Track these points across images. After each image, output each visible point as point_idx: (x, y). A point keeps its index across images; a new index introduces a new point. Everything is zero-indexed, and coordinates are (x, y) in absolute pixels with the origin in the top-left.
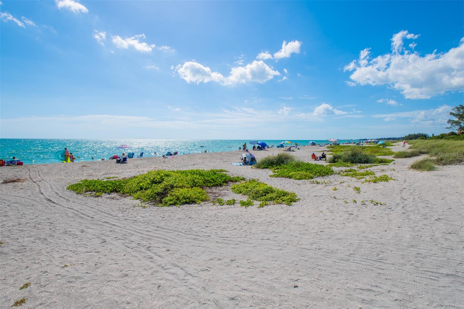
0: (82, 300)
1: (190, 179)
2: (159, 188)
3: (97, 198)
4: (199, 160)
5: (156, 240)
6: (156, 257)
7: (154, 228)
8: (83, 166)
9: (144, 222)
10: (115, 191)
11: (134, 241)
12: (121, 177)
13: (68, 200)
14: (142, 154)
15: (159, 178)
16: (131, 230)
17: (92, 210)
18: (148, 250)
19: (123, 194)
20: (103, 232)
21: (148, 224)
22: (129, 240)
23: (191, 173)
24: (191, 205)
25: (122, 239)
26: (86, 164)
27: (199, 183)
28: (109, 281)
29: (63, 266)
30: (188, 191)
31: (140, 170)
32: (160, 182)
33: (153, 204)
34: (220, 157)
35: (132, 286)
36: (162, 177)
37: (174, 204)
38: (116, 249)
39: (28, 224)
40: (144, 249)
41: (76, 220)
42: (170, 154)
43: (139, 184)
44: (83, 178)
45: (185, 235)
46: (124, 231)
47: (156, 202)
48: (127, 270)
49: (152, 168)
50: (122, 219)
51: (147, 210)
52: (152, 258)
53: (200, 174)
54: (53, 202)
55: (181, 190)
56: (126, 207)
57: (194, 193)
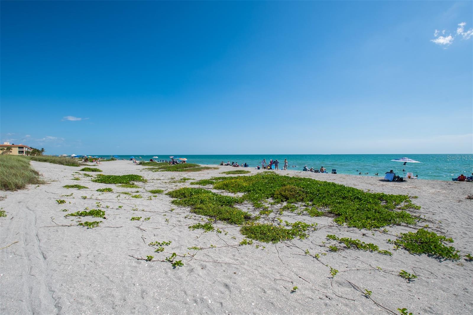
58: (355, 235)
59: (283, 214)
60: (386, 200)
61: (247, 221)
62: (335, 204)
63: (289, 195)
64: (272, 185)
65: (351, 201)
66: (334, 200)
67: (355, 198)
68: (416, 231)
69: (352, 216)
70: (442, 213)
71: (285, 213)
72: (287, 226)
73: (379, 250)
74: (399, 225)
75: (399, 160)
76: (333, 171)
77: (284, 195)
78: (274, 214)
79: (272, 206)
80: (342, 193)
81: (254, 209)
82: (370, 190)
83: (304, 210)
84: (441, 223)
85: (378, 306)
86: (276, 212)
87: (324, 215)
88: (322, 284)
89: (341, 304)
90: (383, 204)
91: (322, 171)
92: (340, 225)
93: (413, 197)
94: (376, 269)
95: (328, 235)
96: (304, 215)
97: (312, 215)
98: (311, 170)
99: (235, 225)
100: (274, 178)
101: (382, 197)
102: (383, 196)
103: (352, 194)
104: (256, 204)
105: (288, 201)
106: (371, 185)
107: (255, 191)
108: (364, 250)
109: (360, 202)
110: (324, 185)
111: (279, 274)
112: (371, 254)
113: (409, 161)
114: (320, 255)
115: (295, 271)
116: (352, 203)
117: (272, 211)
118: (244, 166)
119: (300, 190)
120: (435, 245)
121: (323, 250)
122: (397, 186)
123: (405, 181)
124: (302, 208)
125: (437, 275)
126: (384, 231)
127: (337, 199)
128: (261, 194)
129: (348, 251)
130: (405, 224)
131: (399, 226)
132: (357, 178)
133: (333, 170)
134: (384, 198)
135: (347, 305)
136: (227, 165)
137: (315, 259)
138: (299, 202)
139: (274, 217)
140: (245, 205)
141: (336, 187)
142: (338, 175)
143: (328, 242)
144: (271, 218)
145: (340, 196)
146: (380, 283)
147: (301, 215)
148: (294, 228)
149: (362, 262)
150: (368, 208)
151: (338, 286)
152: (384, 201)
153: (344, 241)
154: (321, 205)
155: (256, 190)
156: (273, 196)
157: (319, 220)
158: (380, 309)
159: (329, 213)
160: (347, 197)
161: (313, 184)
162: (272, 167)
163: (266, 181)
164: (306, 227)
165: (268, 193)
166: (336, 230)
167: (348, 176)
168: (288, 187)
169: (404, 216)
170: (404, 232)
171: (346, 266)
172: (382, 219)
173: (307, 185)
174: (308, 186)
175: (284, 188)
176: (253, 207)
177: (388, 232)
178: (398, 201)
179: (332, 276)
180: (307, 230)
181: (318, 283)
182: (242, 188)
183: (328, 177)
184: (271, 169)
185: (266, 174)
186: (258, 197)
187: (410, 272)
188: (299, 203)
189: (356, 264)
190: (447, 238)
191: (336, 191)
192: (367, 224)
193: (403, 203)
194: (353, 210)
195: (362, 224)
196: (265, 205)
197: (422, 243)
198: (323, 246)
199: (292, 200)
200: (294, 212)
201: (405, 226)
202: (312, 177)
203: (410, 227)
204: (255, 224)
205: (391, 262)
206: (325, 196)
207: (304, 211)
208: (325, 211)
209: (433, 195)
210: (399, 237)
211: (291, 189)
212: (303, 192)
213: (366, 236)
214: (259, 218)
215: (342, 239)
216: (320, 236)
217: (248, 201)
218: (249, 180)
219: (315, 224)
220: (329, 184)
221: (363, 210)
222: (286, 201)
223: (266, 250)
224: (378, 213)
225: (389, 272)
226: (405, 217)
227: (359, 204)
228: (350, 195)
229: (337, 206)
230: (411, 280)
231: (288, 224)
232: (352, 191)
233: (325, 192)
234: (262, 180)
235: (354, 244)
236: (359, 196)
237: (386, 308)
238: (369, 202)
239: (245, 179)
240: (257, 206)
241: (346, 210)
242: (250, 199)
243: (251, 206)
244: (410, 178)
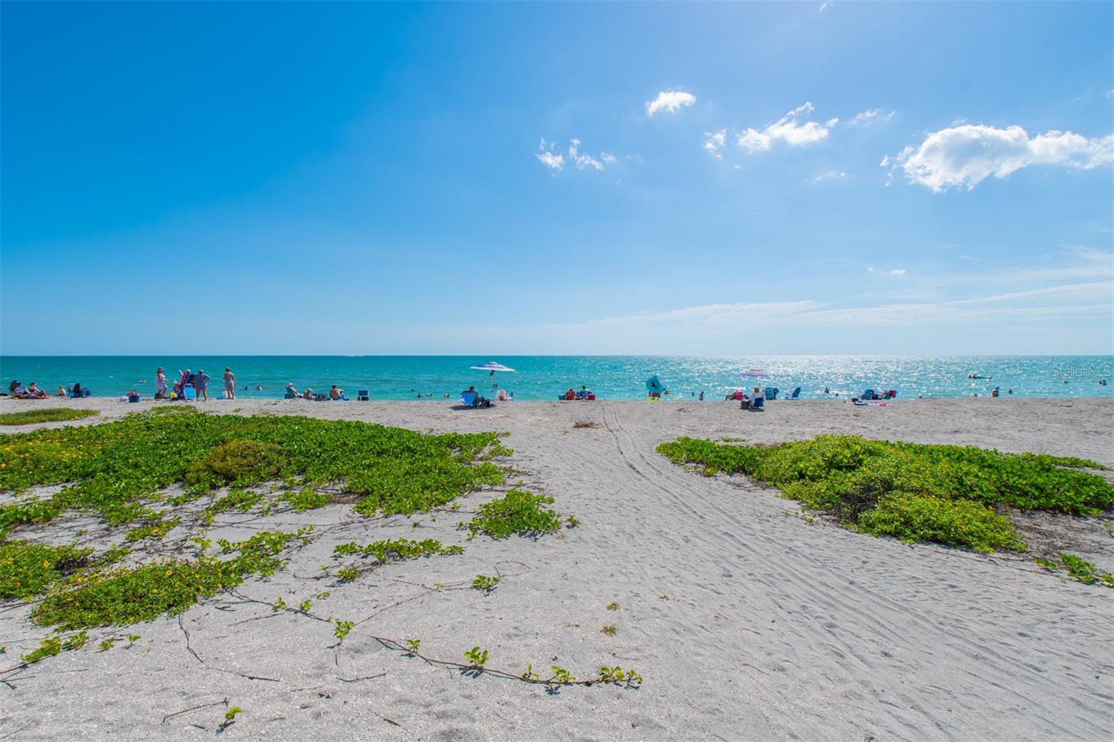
0: (698, 676)
1: (948, 475)
2: (849, 482)
3: (706, 478)
4: (974, 420)
5: (848, 614)
6: (852, 657)
7: (843, 583)
8: (680, 410)
9: (811, 557)
10: (741, 470)
11: (792, 596)
12: (752, 441)
13: (659, 473)
14: (797, 393)
15: (849, 455)
16: (783, 568)
17: (700, 502)
18: (830, 632)
19: (760, 480)
20: (726, 554)
21: (824, 566)
22: (781, 591)
23: (949, 455)
24: (952, 551)
25: (764, 582)
26: (685, 407)
27: (981, 489)
28: (746, 665)
29: (662, 596)
30: (941, 506)
31: (795, 429)
32: (851, 468)
33: (833, 521)
34: (1066, 417)
35: (798, 702)
36: (856, 455)
37: (896, 535)
38: (753, 600)
39: (607, 502)
40: (818, 626)
41: (675, 513)
42: (871, 395)
43: (795, 462)
44: (682, 434)
45: (937, 631)
46: (766, 565)
47: (841, 517)
48: (783, 659)
49: (824, 429)
50: (762, 537)
51: (817, 530)
52: (842, 656)
53: (984, 461)
54: (638, 472)
55: (918, 501)
56: (768, 513)
57: (964, 517)
58: (398, 530)
59: (212, 524)
60: (460, 446)
61: (70, 574)
62: (359, 469)
63: (237, 466)
64: (182, 445)
65: (394, 459)
66: (357, 462)
67: (403, 451)
68: (504, 496)
69: (395, 491)
70: (542, 456)
71: (220, 518)
72: (225, 554)
73: (442, 548)
74: (479, 490)
75: (483, 366)
76: (360, 395)
77: (219, 468)
78: (184, 530)
79: (179, 507)
80: (376, 443)
81: (107, 529)
82: (433, 430)
84: (539, 473)
85: (431, 664)
86: (191, 523)
87: (331, 501)
88: (314, 668)
89: (354, 697)
90: (454, 454)
91: (335, 397)
92: (369, 516)
93: (503, 435)
94: (434, 590)
95: (337, 547)
96: (277, 512)
97: (301, 508)
98: (307, 396)
99: (10, 603)
100: (188, 425)
101: (453, 442)
102: (456, 438)
103: (398, 442)
104: (113, 513)
105: (232, 484)
106: (436, 418)
107: (116, 471)
108: (414, 558)
109: (412, 457)
110: (336, 430)
111: (185, 697)
112: (427, 561)
113: (498, 367)
114: (314, 599)
115: (238, 666)
116: (398, 461)
117: (178, 522)
118: (73, 394)
119: (270, 450)
120: (529, 514)
121: (322, 586)
122: (481, 416)
123: (493, 406)
124: (274, 496)
125: (529, 566)
126: (453, 508)
127: (364, 458)
128: (137, 478)
129: (379, 570)
130: (489, 487)
131: (479, 493)
132: (412, 407)
133: (361, 393)
134: (457, 443)
135: (367, 693)
137: (299, 614)
138: (268, 481)
139: (182, 537)
140: (63, 525)
141: (363, 431)
142: (372, 403)
143: (337, 563)
144: (169, 544)
145: (371, 450)
146: (439, 615)
147: (271, 513)
148: (246, 554)
149: (408, 584)
150: (428, 468)
151: (352, 657)
152: (458, 449)
153: (374, 550)
154: (327, 478)
155: (117, 468)
156: (184, 477)
157: (319, 516)
158: (434, 668)
159: (344, 493)
160: (388, 450)
161: (309, 430)
162: (185, 393)
163: (161, 435)
164: (279, 543)
165: (165, 473)
166: (358, 530)
167: (392, 404)
168: (233, 445)
169: (487, 471)
170: (485, 502)
171: (374, 604)
172: (450, 485)
173: (290, 435)
174: (293, 436)
175: (220, 449)
176: (102, 523)
177: (459, 507)
178: (479, 445)
179: (339, 640)
180: (285, 548)
181: (302, 672)
182: (55, 469)
183: (348, 409)
184: (181, 397)
185: (163, 415)
186: (125, 489)
187: (491, 574)
188: (267, 484)
189: (395, 592)
190: (546, 497)
191: (364, 441)
192: (423, 502)
193: (488, 447)
194: (398, 477)
195: (413, 503)
196: (152, 508)
197: (511, 515)
198: (322, 577)
199: (247, 480)
200: (250, 511)
201: (488, 490)
202: (307, 412)
203: (496, 491)
204: (103, 575)
205: (461, 565)
206: (337, 456)
207: (281, 502)
208: (334, 492)
209: (531, 427)
210: (477, 514)
211: (245, 449)
212: (280, 453)
213: (420, 527)
214: (123, 554)
215: (369, 546)
216: (320, 554)
217: (82, 509)
218: (89, 438)
219: (308, 528)
220: (348, 425)
221: (417, 473)
222: (226, 485)
223: (142, 643)
224: (445, 473)
225: (457, 587)
226: (489, 473)
227: (410, 463)
228: (394, 444)
229: (363, 475)
230: (491, 588)
231: (228, 548)
232: (398, 435)
233: (337, 445)
234: (145, 435)
235: (393, 552)
236: (412, 445)
237: (445, 661)
238: (429, 453)
239: (70, 438)
240: (118, 517)
241: (382, 479)
242: (89, 500)
243: (93, 523)
244: (502, 399)
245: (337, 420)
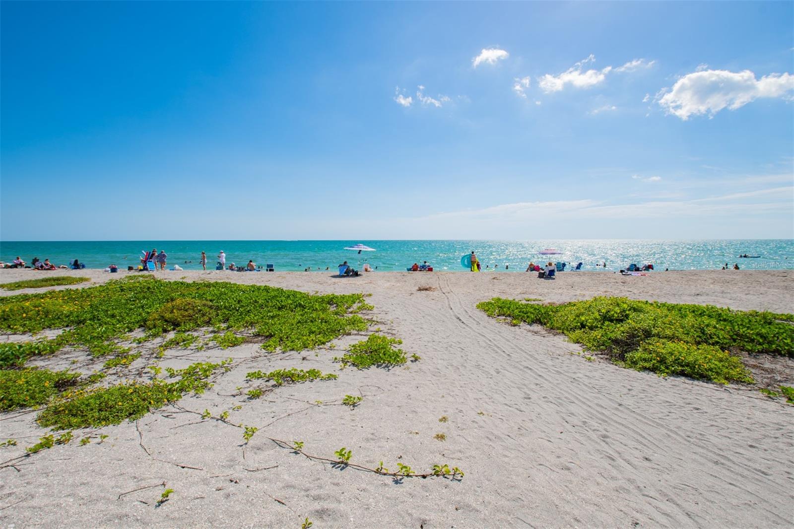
0: (505, 472)
1: (693, 326)
2: (619, 331)
3: (513, 327)
4: (712, 286)
5: (617, 428)
6: (621, 460)
7: (613, 405)
8: (494, 278)
9: (590, 386)
10: (538, 321)
11: (575, 414)
12: (546, 301)
13: (478, 323)
14: (579, 266)
15: (619, 311)
16: (569, 393)
17: (508, 345)
18: (604, 441)
19: (552, 329)
20: (526, 382)
21: (599, 392)
22: (568, 410)
23: (693, 312)
24: (696, 382)
25: (555, 404)
26: (497, 276)
27: (718, 337)
28: (541, 465)
29: (480, 412)
30: (688, 349)
31: (578, 292)
32: (620, 321)
33: (606, 359)
34: (782, 284)
35: (580, 494)
36: (624, 311)
37: (654, 370)
38: (546, 416)
39: (441, 344)
40: (595, 436)
41: (490, 352)
42: (635, 268)
43: (578, 316)
44: (495, 296)
45: (686, 443)
46: (557, 391)
47: (612, 356)
48: (569, 461)
49: (599, 292)
50: (553, 370)
51: (594, 366)
52: (613, 460)
53: (720, 316)
54: (463, 322)
55: (671, 345)
56: (558, 352)
57: (706, 357)
58: (292, 362)
59: (163, 357)
60: (336, 304)
61: (65, 390)
62: (266, 319)
63: (181, 317)
64: (144, 302)
65: (290, 312)
66: (264, 314)
67: (296, 306)
68: (366, 339)
69: (290, 334)
70: (394, 310)
71: (168, 353)
72: (171, 378)
73: (322, 375)
74: (349, 334)
75: (353, 247)
77: (169, 318)
78: (144, 360)
79: (141, 345)
80: (278, 301)
81: (92, 360)
82: (318, 292)
83: (209, 341)
84: (392, 323)
85: (311, 460)
86: (149, 356)
87: (245, 341)
88: (227, 460)
89: (254, 483)
90: (332, 309)
92: (271, 352)
93: (367, 296)
94: (315, 406)
95: (249, 374)
96: (208, 348)
97: (225, 346)
98: (231, 268)
99: (23, 410)
100: (149, 288)
101: (331, 301)
102: (333, 298)
103: (293, 301)
104: (96, 348)
105: (178, 329)
106: (320, 284)
107: (99, 320)
108: (302, 382)
109: (303, 311)
110: (250, 292)
111: (136, 480)
112: (311, 384)
113: (364, 248)
114: (231, 411)
115: (174, 458)
116: (293, 313)
117: (139, 355)
118: (73, 267)
119: (204, 305)
120: (384, 352)
121: (236, 401)
122: (351, 282)
123: (360, 275)
124: (206, 338)
125: (384, 389)
126: (331, 347)
127: (269, 311)
128: (113, 324)
129: (277, 390)
130: (356, 332)
131: (349, 336)
132: (303, 276)
134: (334, 301)
135: (264, 480)
136: (15, 266)
137: (220, 421)
138: (203, 327)
139: (142, 365)
140: (62, 357)
142: (276, 272)
143: (248, 385)
144: (133, 371)
145: (274, 305)
146: (318, 424)
147: (203, 349)
148: (185, 378)
149: (297, 401)
150: (313, 318)
151: (256, 453)
152: (335, 305)
153: (274, 376)
154: (243, 325)
155: (100, 318)
156: (145, 324)
157: (236, 352)
158: (312, 463)
159: (255, 336)
160: (286, 306)
161: (231, 291)
162: (148, 266)
163: (131, 295)
164: (208, 370)
165: (132, 321)
166: (264, 362)
167: (289, 274)
168: (179, 302)
169: (355, 321)
170: (353, 343)
171: (273, 415)
172: (329, 330)
173: (218, 295)
174: (220, 295)
175: (170, 305)
176: (88, 355)
177: (335, 346)
178: (350, 303)
179: (246, 441)
180: (212, 374)
181: (219, 463)
182: (59, 318)
183: (259, 277)
184: (145, 269)
185: (132, 281)
186: (105, 332)
187: (356, 394)
188: (202, 329)
189: (288, 406)
190: (396, 340)
191: (269, 299)
192: (309, 342)
193: (356, 304)
194: (293, 325)
195: (303, 343)
196: (123, 346)
197: (372, 352)
198: (237, 395)
199: (188, 326)
200: (189, 348)
201: (356, 334)
202: (231, 279)
203: (362, 335)
204: (86, 392)
205: (335, 387)
207: (211, 342)
208: (248, 335)
209: (387, 290)
210: (348, 351)
211: (186, 305)
212: (211, 307)
213: (307, 360)
214: (102, 377)
215: (271, 373)
216: (236, 379)
217: (76, 346)
218: (83, 297)
219: (229, 360)
220: (259, 288)
221: (306, 322)
222: (174, 329)
223: (109, 440)
224: (326, 322)
225: (331, 403)
226: (356, 322)
227: (301, 315)
228: (290, 302)
229: (268, 323)
230: (356, 405)
231: (173, 373)
232: (293, 296)
233: (250, 302)
234: (120, 295)
235: (288, 377)
236: (302, 303)
237: (321, 458)
238: (315, 308)
239: (70, 297)
240: (99, 351)
241: (281, 326)
242: (81, 339)
243: (83, 355)
244: (366, 270)
245: (251, 285)
